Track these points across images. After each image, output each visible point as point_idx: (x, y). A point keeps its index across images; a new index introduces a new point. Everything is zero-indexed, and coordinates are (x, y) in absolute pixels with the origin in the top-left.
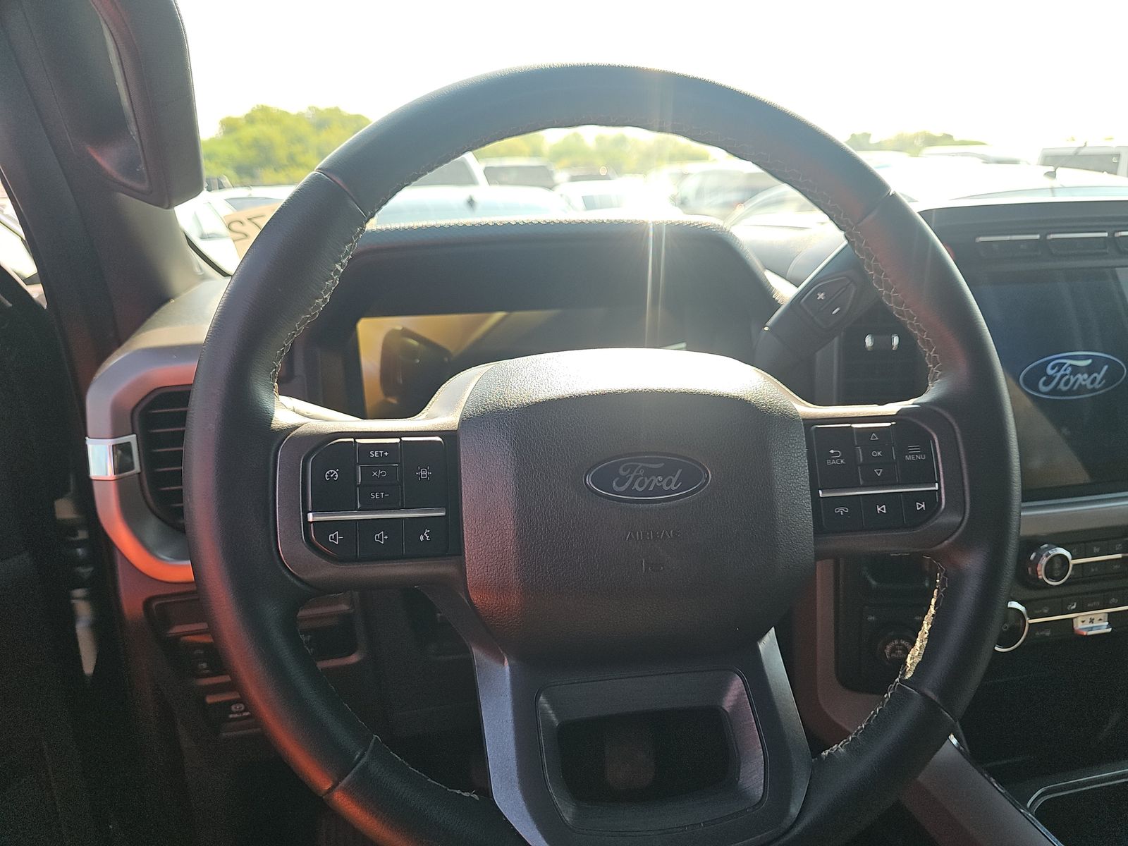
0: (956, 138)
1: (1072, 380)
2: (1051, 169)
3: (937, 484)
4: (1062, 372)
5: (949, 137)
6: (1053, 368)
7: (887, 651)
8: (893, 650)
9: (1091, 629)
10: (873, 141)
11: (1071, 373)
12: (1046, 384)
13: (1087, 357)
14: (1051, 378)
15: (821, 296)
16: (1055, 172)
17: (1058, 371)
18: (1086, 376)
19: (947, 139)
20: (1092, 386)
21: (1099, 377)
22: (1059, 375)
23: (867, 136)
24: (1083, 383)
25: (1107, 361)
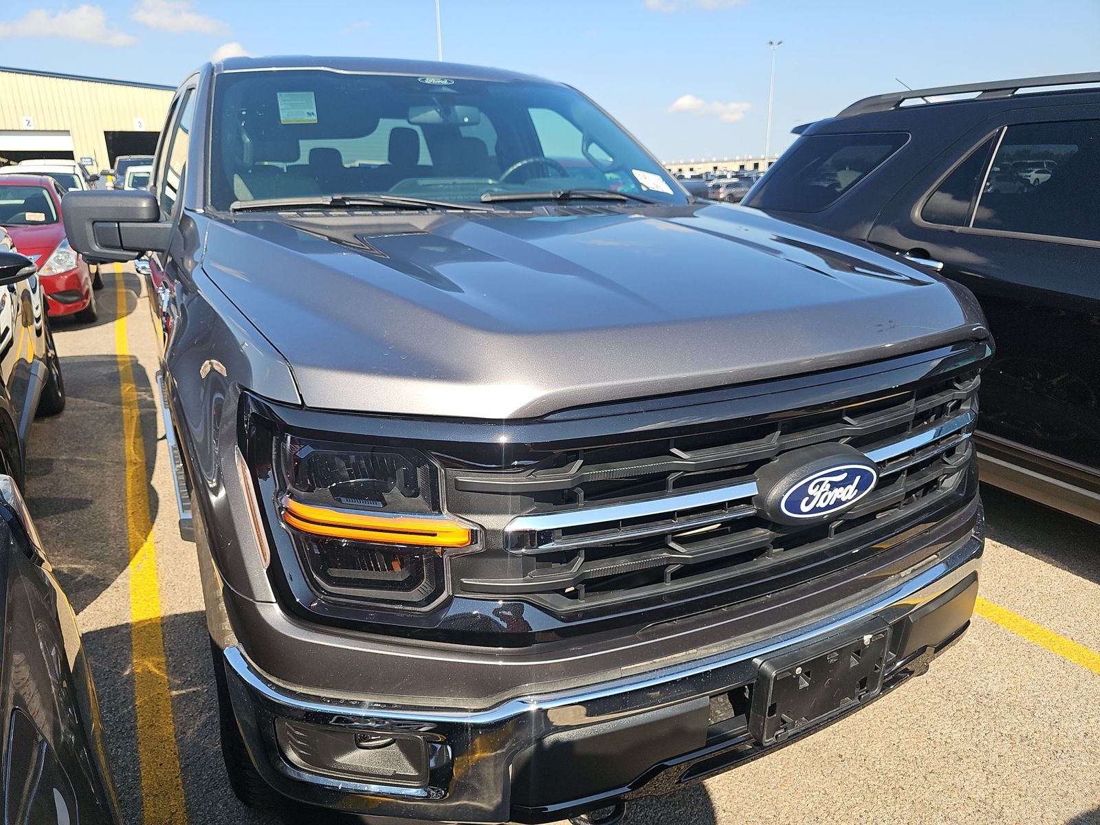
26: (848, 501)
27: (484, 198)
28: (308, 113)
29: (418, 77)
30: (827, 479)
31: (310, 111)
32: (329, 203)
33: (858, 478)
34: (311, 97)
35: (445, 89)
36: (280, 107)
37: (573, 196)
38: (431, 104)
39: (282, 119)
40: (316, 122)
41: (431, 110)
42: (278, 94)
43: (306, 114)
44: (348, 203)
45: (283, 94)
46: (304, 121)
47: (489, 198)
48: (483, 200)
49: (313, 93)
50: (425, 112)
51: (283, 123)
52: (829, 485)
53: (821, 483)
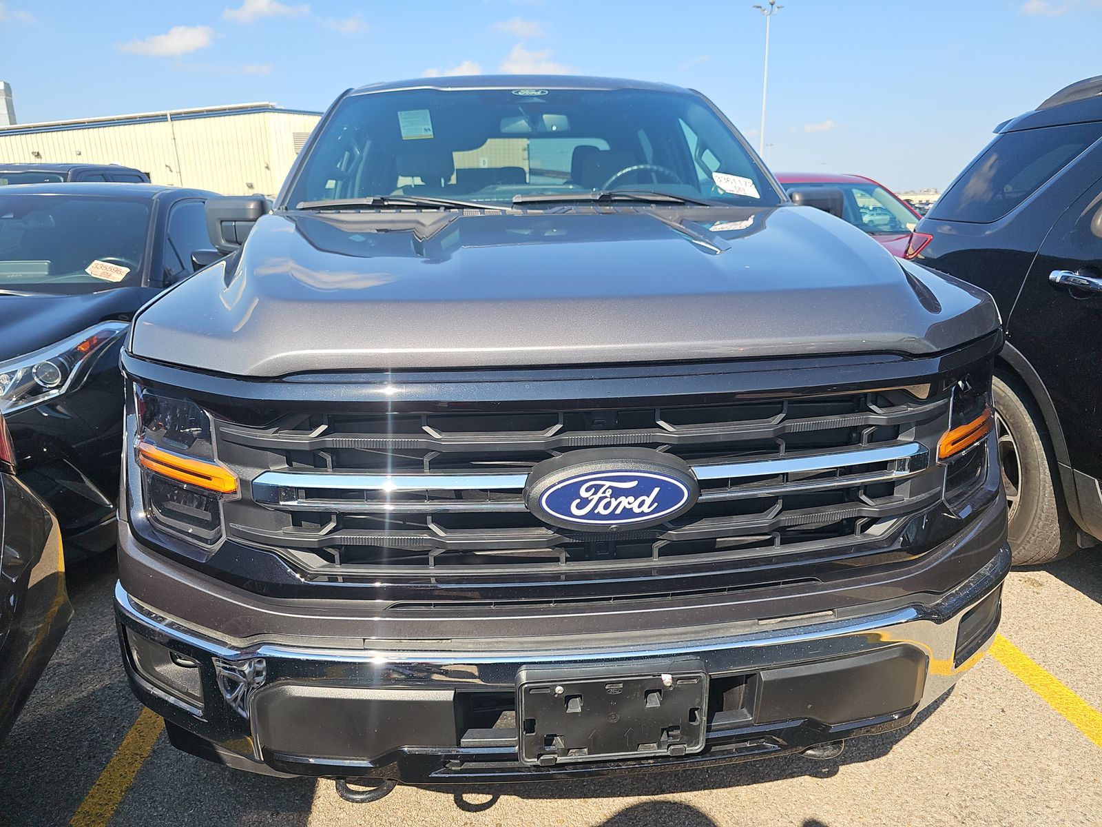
26: (643, 514)
27: (515, 200)
28: (425, 129)
29: (512, 90)
30: (608, 484)
31: (427, 127)
32: (370, 203)
33: (657, 490)
34: (426, 114)
35: (536, 100)
36: (401, 125)
37: (616, 198)
38: (518, 115)
39: (403, 135)
40: (432, 137)
41: (520, 120)
42: (399, 113)
43: (423, 130)
44: (386, 203)
45: (403, 112)
46: (422, 136)
47: (520, 200)
48: (514, 201)
49: (428, 111)
50: (515, 122)
51: (404, 139)
52: (610, 491)
53: (598, 488)
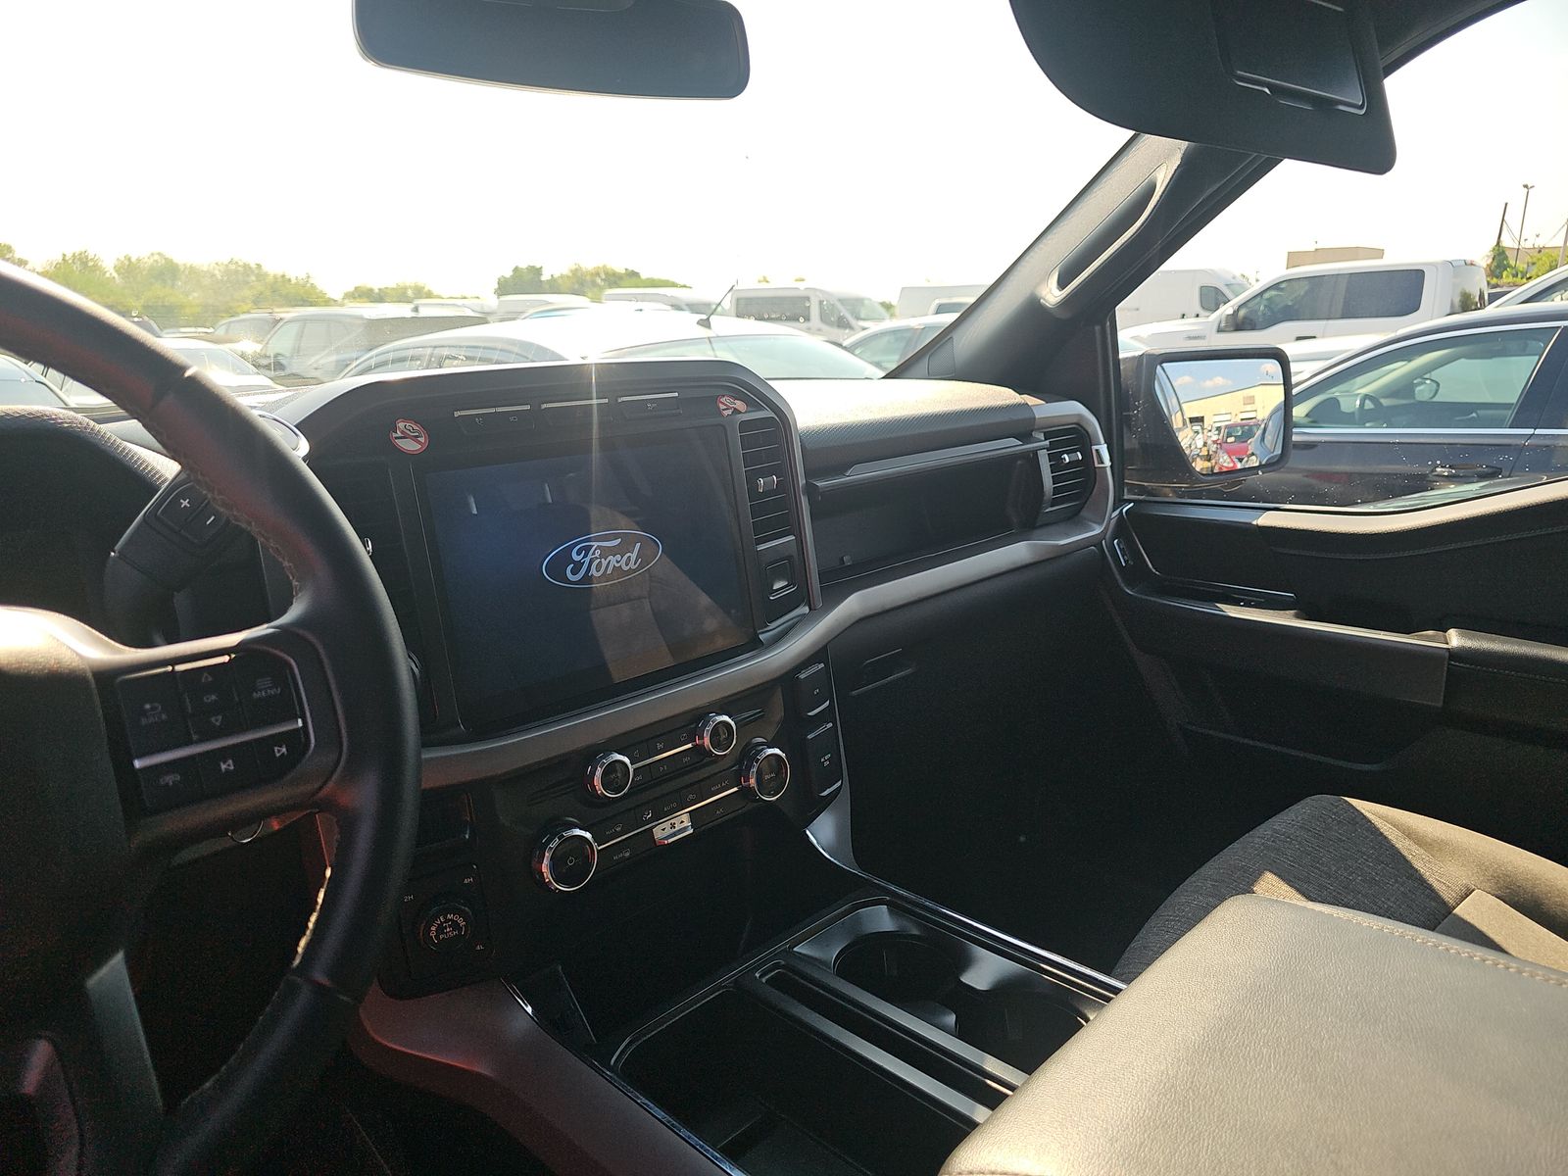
0: (644, 276)
1: (604, 563)
2: (704, 317)
3: (300, 721)
4: (590, 556)
5: (634, 274)
6: (578, 553)
7: (433, 934)
8: (440, 929)
9: (674, 835)
10: (545, 277)
11: (601, 557)
12: (574, 572)
13: (616, 537)
14: (578, 566)
15: (185, 503)
16: (708, 319)
17: (585, 556)
18: (618, 557)
19: (632, 277)
20: (628, 567)
21: (634, 556)
22: (587, 560)
23: (538, 271)
24: (617, 565)
25: (639, 539)
